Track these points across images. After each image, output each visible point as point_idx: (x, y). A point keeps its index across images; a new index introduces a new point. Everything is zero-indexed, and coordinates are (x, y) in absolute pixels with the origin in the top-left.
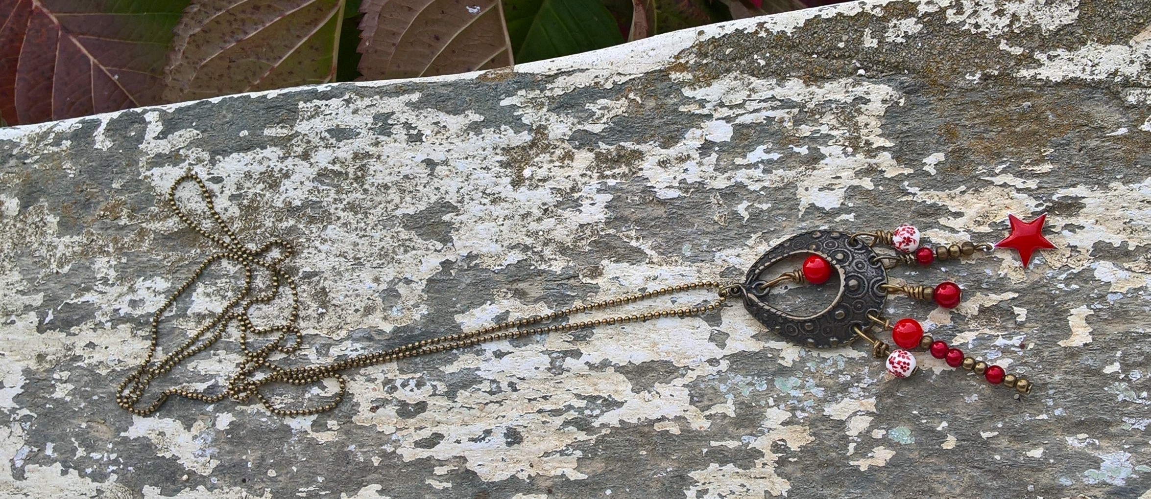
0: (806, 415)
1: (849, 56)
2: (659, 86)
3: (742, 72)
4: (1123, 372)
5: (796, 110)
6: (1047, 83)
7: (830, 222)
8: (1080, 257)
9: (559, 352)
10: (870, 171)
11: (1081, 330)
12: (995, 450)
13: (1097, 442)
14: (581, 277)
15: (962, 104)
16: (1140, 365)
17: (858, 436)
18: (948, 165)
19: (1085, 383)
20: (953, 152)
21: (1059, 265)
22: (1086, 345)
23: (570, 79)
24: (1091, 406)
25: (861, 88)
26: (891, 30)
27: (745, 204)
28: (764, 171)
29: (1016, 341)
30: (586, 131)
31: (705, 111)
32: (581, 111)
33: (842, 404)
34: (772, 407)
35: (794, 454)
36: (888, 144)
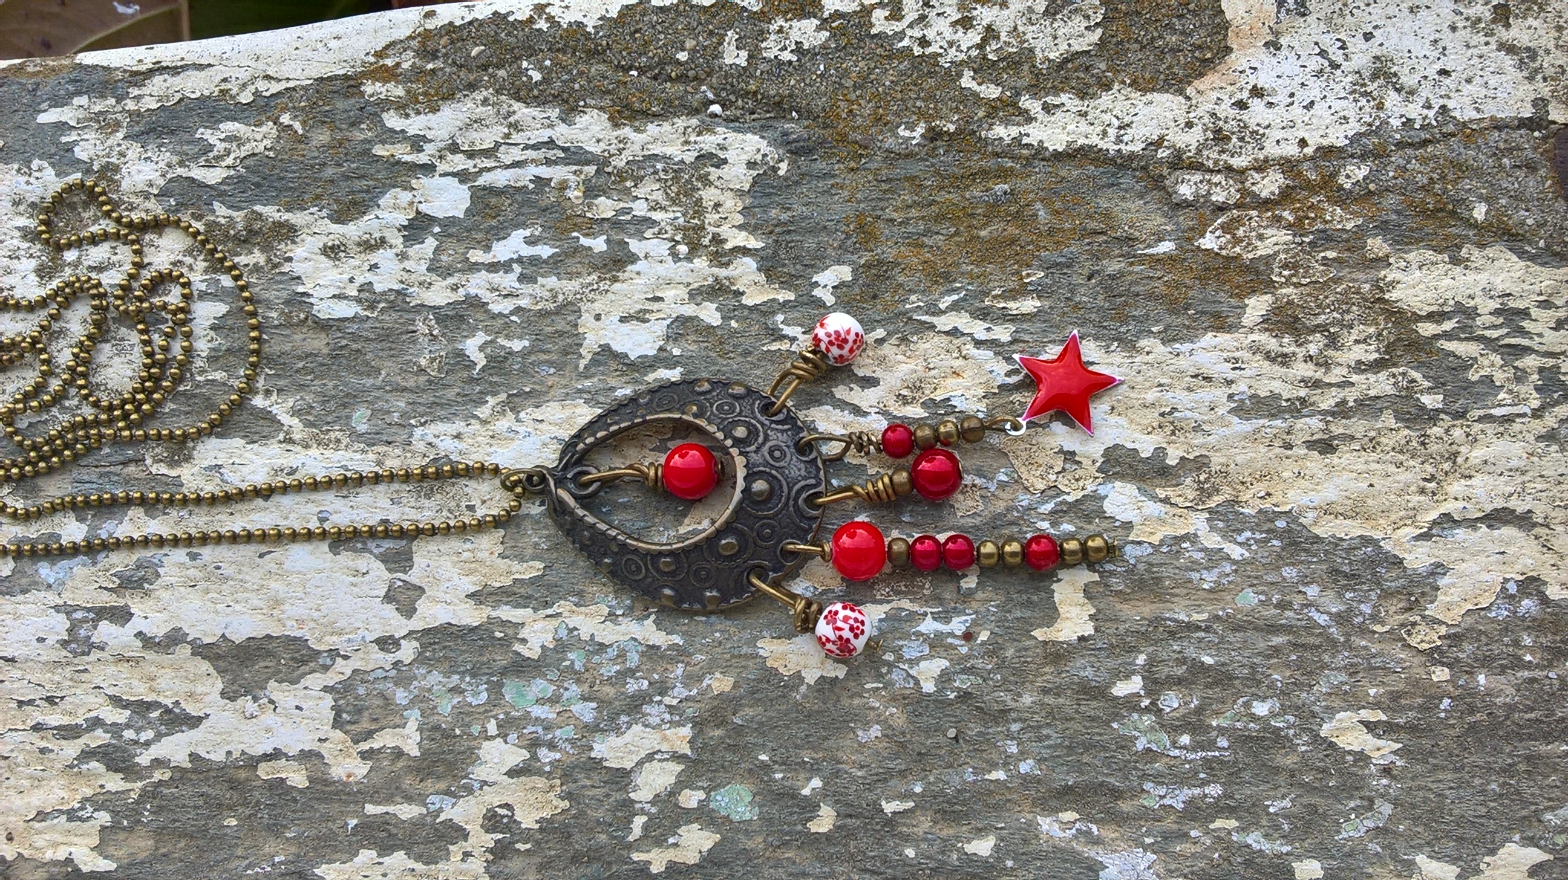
0: (558, 756)
1: (696, 78)
2: (341, 104)
3: (498, 92)
4: (1149, 694)
5: (591, 169)
6: (1039, 153)
7: (636, 381)
8: (1080, 473)
9: (89, 610)
10: (717, 291)
11: (1074, 611)
12: (907, 839)
13: (1094, 828)
14: (149, 461)
15: (888, 180)
16: (1179, 682)
17: (652, 803)
18: (857, 290)
19: (1077, 712)
20: (868, 266)
21: (1041, 485)
22: (1082, 639)
23: (176, 82)
24: (1086, 759)
25: (712, 138)
26: (773, 37)
27: (481, 338)
28: (522, 278)
29: (958, 625)
30: (193, 180)
31: (422, 158)
32: (188, 143)
33: (628, 737)
34: (493, 738)
35: (526, 835)
36: (753, 243)
